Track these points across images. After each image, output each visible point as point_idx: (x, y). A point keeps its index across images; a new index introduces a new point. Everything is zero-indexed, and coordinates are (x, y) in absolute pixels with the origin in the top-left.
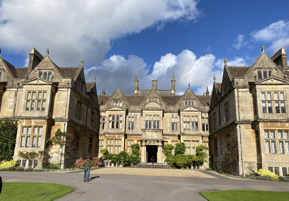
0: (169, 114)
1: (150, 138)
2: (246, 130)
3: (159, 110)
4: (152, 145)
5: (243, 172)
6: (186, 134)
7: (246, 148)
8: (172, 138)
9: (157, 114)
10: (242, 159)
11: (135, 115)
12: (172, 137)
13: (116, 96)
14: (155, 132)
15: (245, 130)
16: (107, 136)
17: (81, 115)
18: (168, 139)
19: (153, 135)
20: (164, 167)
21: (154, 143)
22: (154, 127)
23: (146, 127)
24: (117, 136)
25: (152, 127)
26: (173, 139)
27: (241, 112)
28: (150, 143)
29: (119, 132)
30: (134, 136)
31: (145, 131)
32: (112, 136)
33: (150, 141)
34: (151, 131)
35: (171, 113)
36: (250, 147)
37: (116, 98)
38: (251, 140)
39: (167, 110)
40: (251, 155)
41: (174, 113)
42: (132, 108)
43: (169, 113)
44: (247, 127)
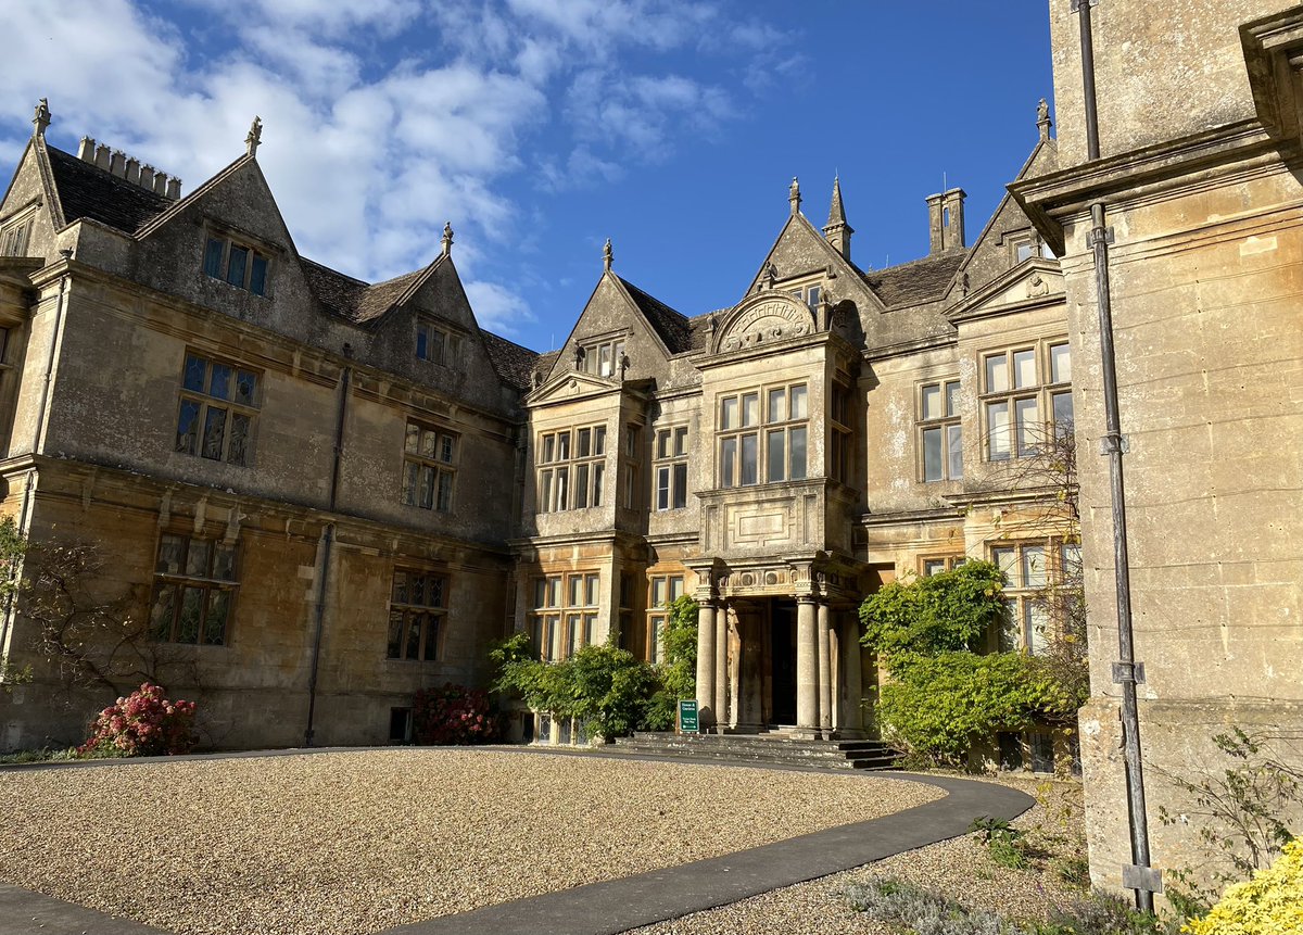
0: (896, 366)
1: (750, 546)
2: (1194, 259)
3: (800, 348)
4: (758, 593)
5: (1141, 856)
6: (997, 492)
7: (1191, 510)
8: (925, 538)
9: (789, 374)
10: (1132, 674)
11: (691, 413)
12: (926, 529)
13: (596, 322)
14: (779, 504)
15: (1172, 264)
16: (530, 557)
17: (255, 438)
18: (899, 544)
19: (768, 523)
20: (807, 754)
21: (773, 580)
22: (775, 471)
23: (727, 474)
24: (580, 554)
25: (761, 475)
26: (932, 546)
27: (1113, 55)
28: (749, 581)
29: (589, 530)
30: (687, 550)
31: (715, 507)
32: (556, 556)
33: (744, 569)
34: (752, 497)
35: (914, 352)
36: (1256, 481)
37: (597, 332)
38: (1262, 389)
39: (883, 340)
40: (1270, 598)
41: (934, 347)
42: (673, 373)
43: (898, 354)
44: (1214, 219)
